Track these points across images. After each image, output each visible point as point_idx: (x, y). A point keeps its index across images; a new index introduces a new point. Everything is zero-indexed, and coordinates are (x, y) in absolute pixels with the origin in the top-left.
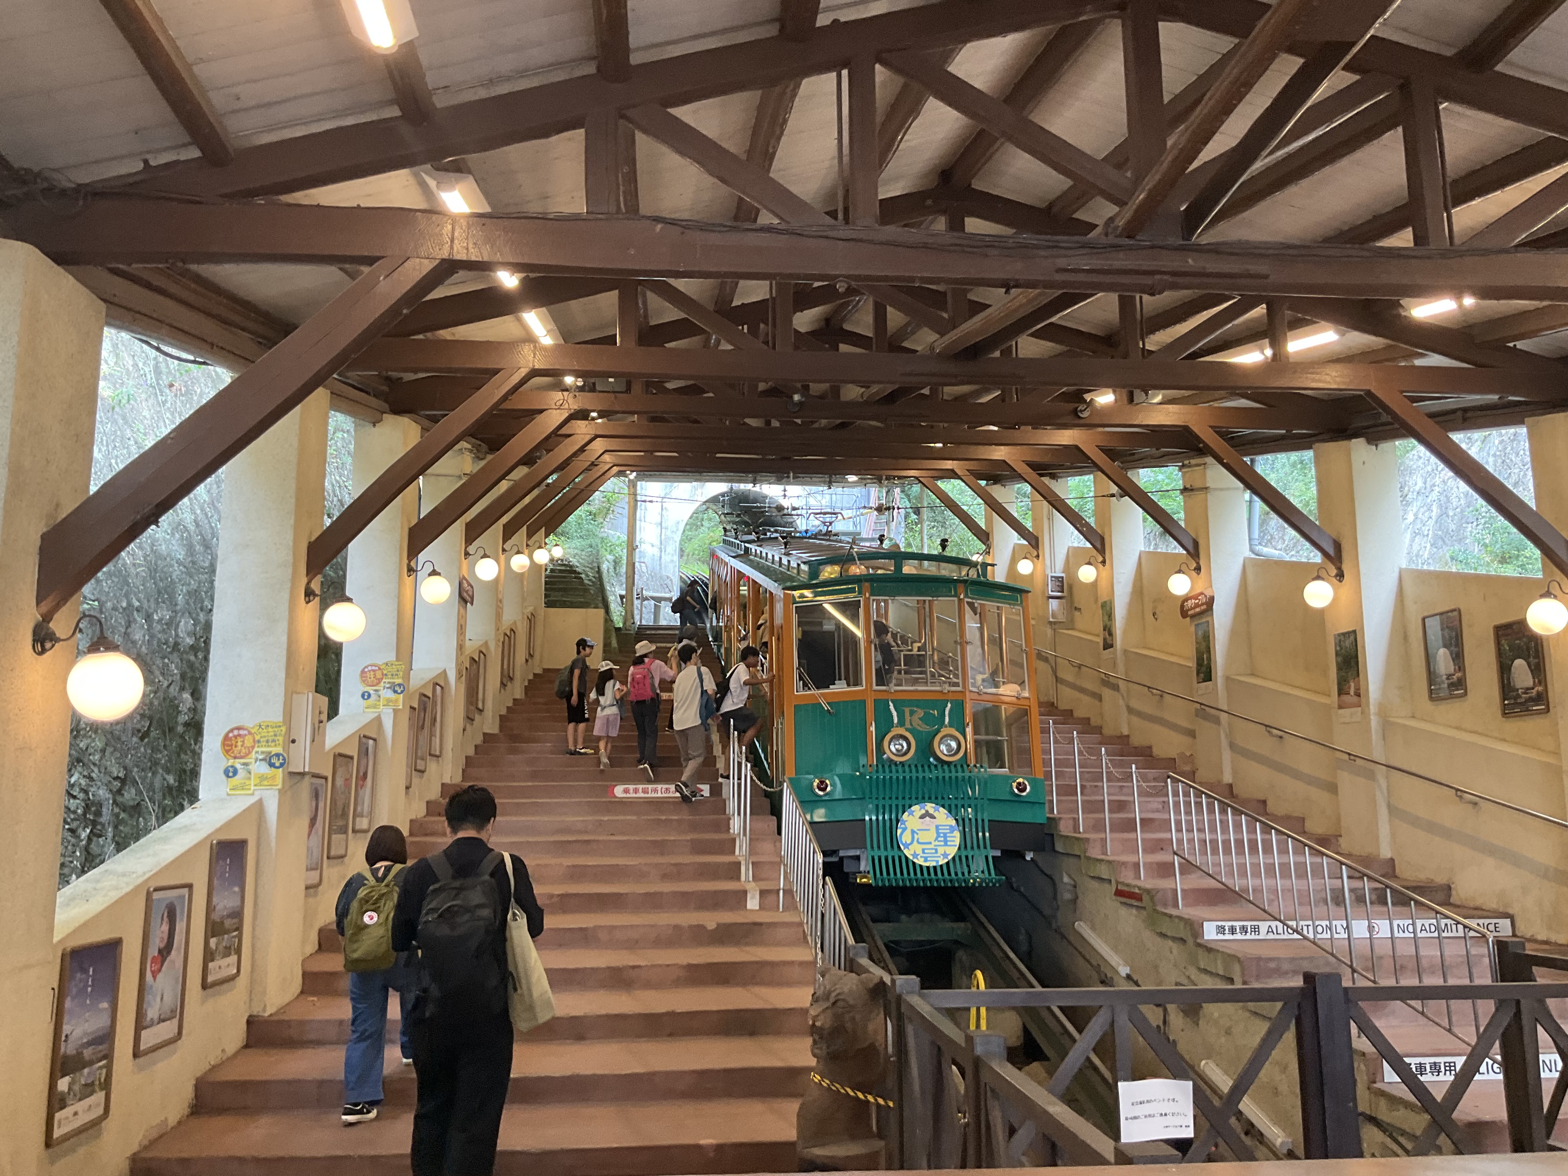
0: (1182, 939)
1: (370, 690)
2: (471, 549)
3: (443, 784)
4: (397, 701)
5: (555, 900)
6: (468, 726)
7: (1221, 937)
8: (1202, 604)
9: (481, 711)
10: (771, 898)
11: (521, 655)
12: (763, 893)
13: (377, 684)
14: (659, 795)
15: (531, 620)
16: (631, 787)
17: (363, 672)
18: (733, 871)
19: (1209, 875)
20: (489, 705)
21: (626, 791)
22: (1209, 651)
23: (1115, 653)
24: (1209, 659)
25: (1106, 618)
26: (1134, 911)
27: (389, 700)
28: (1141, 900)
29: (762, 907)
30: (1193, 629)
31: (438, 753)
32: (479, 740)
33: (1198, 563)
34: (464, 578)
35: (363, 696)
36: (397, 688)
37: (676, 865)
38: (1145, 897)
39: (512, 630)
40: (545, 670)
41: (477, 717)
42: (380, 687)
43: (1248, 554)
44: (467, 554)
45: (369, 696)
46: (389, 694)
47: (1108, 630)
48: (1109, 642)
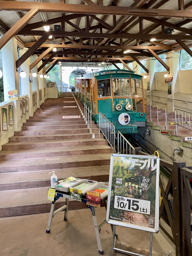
0: (179, 141)
1: (10, 96)
2: (31, 71)
3: (29, 117)
4: (17, 98)
5: (53, 138)
6: (34, 106)
7: (188, 140)
8: (170, 80)
9: (36, 104)
10: (97, 136)
11: (43, 95)
12: (96, 135)
13: (12, 95)
14: (71, 118)
15: (44, 89)
16: (66, 116)
17: (9, 92)
18: (88, 131)
19: (186, 128)
20: (38, 103)
21: (65, 117)
22: (171, 89)
23: (150, 91)
24: (171, 90)
25: (148, 85)
26: (165, 136)
27: (15, 98)
28: (168, 133)
29: (95, 138)
30: (167, 85)
31: (28, 111)
32: (36, 109)
33: (169, 72)
34: (30, 76)
35: (9, 97)
36: (16, 95)
37: (77, 130)
38: (169, 133)
39: (41, 90)
40: (48, 98)
41: (36, 105)
42: (13, 95)
43: (179, 70)
44: (30, 72)
45: (10, 97)
46: (15, 97)
47: (149, 87)
48: (149, 89)
